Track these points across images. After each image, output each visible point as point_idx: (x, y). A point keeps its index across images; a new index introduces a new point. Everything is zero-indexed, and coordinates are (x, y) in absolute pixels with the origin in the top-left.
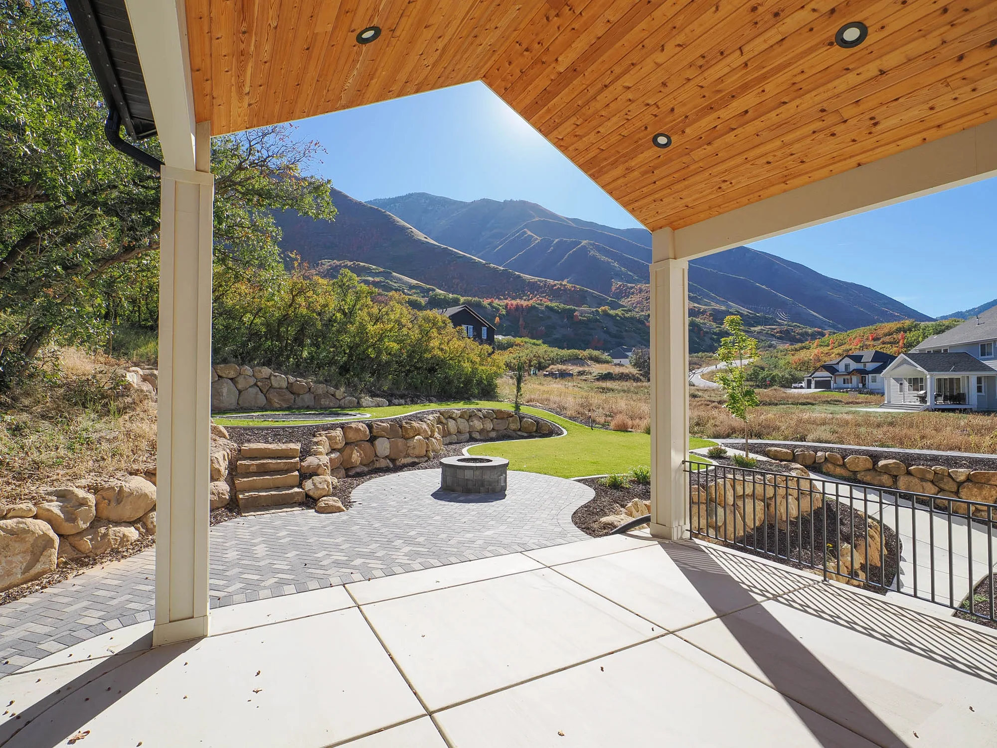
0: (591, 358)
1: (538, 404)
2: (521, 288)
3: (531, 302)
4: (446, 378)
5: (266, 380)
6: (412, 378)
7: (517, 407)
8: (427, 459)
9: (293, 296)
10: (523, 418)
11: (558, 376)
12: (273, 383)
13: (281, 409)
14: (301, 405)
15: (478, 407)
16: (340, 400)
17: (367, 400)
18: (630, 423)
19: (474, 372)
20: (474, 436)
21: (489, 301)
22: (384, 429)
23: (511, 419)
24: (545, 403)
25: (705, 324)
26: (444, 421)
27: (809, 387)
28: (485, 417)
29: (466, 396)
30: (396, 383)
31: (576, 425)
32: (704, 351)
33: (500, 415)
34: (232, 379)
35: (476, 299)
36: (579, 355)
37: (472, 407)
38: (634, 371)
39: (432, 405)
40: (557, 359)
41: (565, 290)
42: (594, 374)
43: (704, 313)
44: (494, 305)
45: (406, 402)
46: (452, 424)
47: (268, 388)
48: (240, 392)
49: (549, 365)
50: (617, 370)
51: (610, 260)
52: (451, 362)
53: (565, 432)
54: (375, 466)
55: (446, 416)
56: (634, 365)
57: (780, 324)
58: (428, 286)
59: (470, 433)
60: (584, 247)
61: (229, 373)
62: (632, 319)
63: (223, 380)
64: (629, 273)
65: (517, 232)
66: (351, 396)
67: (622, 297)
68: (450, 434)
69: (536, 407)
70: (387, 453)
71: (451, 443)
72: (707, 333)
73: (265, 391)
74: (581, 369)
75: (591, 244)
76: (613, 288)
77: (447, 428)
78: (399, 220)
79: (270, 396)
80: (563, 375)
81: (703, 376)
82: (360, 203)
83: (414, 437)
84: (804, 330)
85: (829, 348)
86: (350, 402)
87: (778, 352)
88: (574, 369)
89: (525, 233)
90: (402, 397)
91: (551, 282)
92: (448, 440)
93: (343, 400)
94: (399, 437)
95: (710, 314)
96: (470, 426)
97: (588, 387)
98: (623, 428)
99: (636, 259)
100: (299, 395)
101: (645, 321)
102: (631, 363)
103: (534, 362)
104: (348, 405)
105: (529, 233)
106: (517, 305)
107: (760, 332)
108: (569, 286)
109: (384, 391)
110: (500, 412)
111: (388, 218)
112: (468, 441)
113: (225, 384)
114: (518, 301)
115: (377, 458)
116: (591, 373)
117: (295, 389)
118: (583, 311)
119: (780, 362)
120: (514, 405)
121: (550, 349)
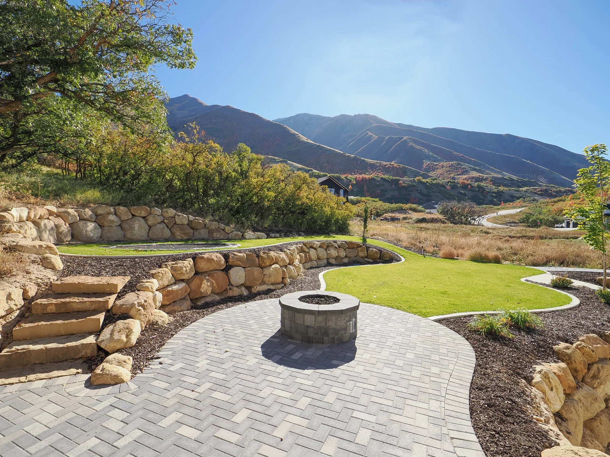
0: (411, 209)
1: (380, 238)
2: (364, 167)
3: (371, 175)
4: (312, 218)
5: (172, 218)
6: (288, 218)
7: (364, 240)
8: (283, 285)
9: (194, 157)
10: (369, 247)
11: (390, 220)
12: (177, 220)
13: (181, 240)
14: (198, 237)
15: (334, 239)
16: (228, 234)
17: (249, 233)
18: (455, 252)
19: (333, 214)
20: (331, 261)
21: (346, 175)
22: (240, 259)
23: (360, 249)
24: (385, 237)
25: (487, 186)
26: (306, 250)
27: (568, 226)
28: (339, 247)
29: (326, 231)
30: (275, 222)
31: (411, 254)
32: (486, 204)
33: (351, 246)
34: (144, 218)
35: (337, 175)
36: (403, 207)
37: (330, 239)
38: (441, 217)
39: (300, 238)
40: (389, 210)
41: (393, 167)
42: (414, 219)
43: (486, 179)
44: (349, 178)
45: (280, 235)
46: (312, 252)
47: (172, 224)
48: (150, 227)
49: (384, 213)
50: (429, 216)
51: (422, 148)
52: (316, 207)
53: (403, 260)
54: (228, 295)
55: (308, 246)
56: (441, 213)
57: (540, 186)
58: (309, 168)
59: (328, 259)
60: (405, 140)
61: (141, 213)
62: (437, 184)
63: (136, 218)
64: (435, 156)
65: (363, 133)
66: (237, 231)
67: (430, 171)
68: (311, 260)
69: (378, 239)
70: (242, 281)
71: (311, 268)
72: (489, 192)
73: (170, 226)
74: (405, 216)
75: (409, 138)
76: (424, 166)
77: (309, 255)
78: (291, 129)
79: (174, 230)
80: (393, 219)
81: (488, 220)
82: (269, 121)
83: (271, 265)
84: (558, 189)
85: (581, 200)
86: (236, 235)
87: (541, 204)
88: (401, 216)
89: (367, 134)
90: (278, 232)
91: (384, 163)
92: (309, 265)
93: (231, 234)
94: (256, 266)
95: (490, 180)
96: (328, 254)
97: (411, 227)
98: (450, 257)
99: (439, 147)
100: (197, 230)
101: (446, 186)
102: (438, 212)
103: (374, 212)
104: (235, 237)
105: (370, 134)
106: (363, 178)
107: (526, 191)
108: (396, 165)
109: (265, 228)
110: (351, 243)
111: (285, 129)
112: (325, 266)
113: (137, 222)
114: (363, 175)
115: (231, 287)
116: (411, 218)
117: (193, 225)
118: (405, 180)
119: (543, 210)
120: (362, 238)
121: (384, 204)
